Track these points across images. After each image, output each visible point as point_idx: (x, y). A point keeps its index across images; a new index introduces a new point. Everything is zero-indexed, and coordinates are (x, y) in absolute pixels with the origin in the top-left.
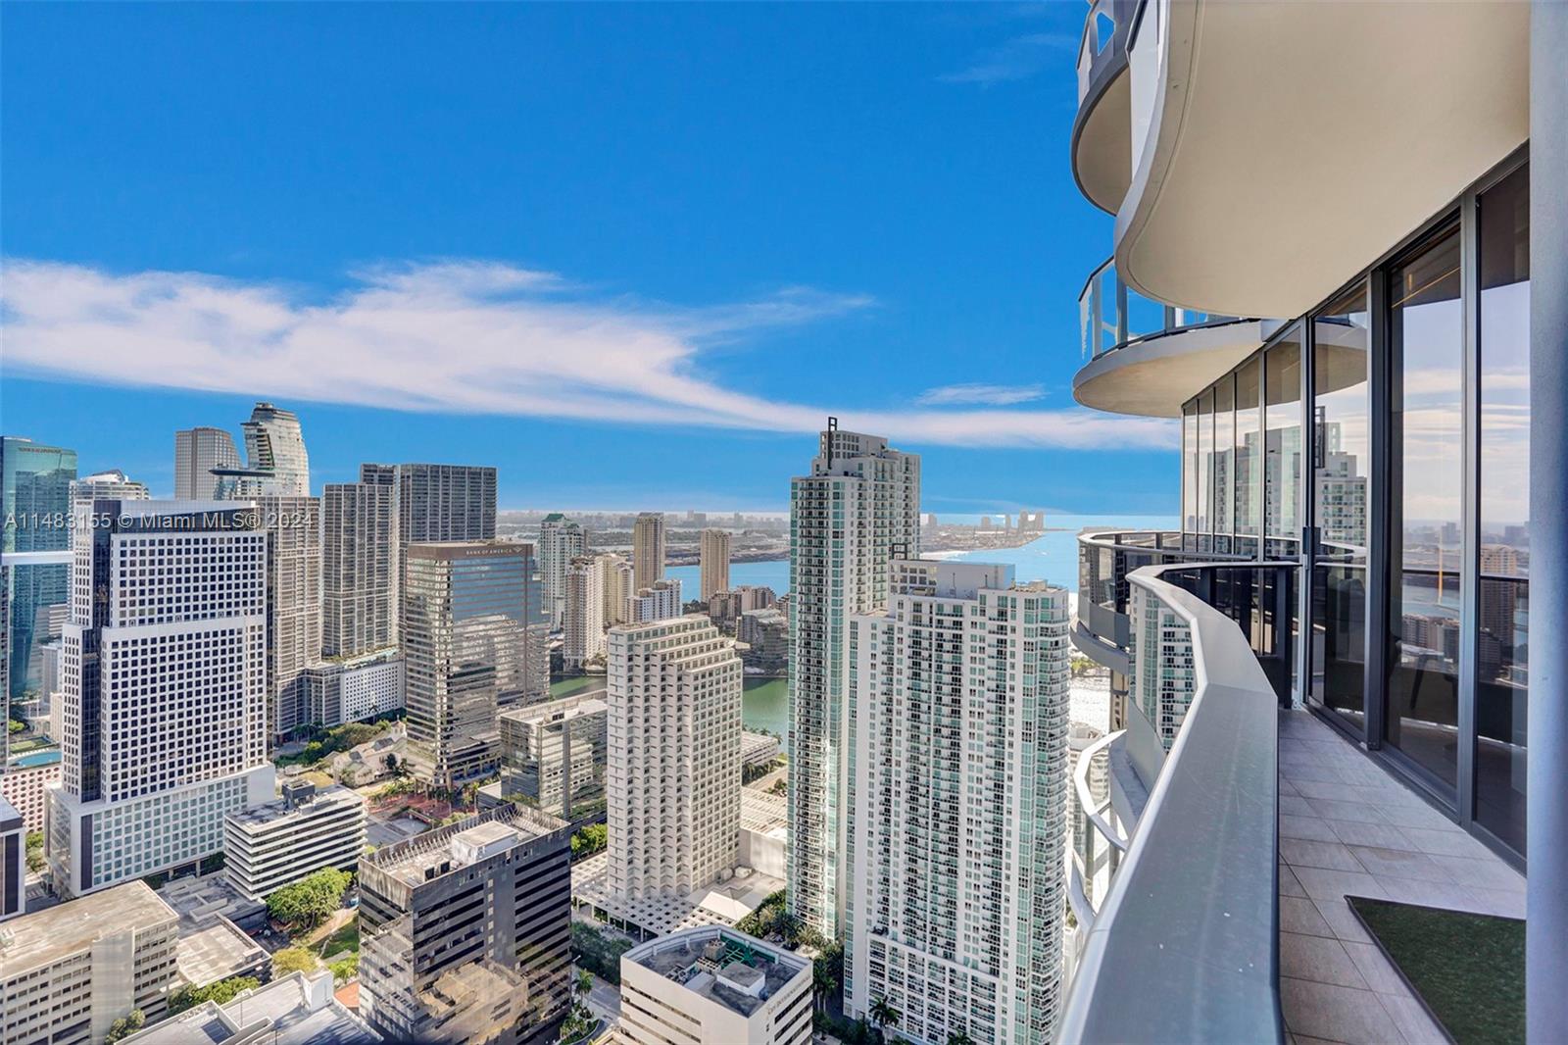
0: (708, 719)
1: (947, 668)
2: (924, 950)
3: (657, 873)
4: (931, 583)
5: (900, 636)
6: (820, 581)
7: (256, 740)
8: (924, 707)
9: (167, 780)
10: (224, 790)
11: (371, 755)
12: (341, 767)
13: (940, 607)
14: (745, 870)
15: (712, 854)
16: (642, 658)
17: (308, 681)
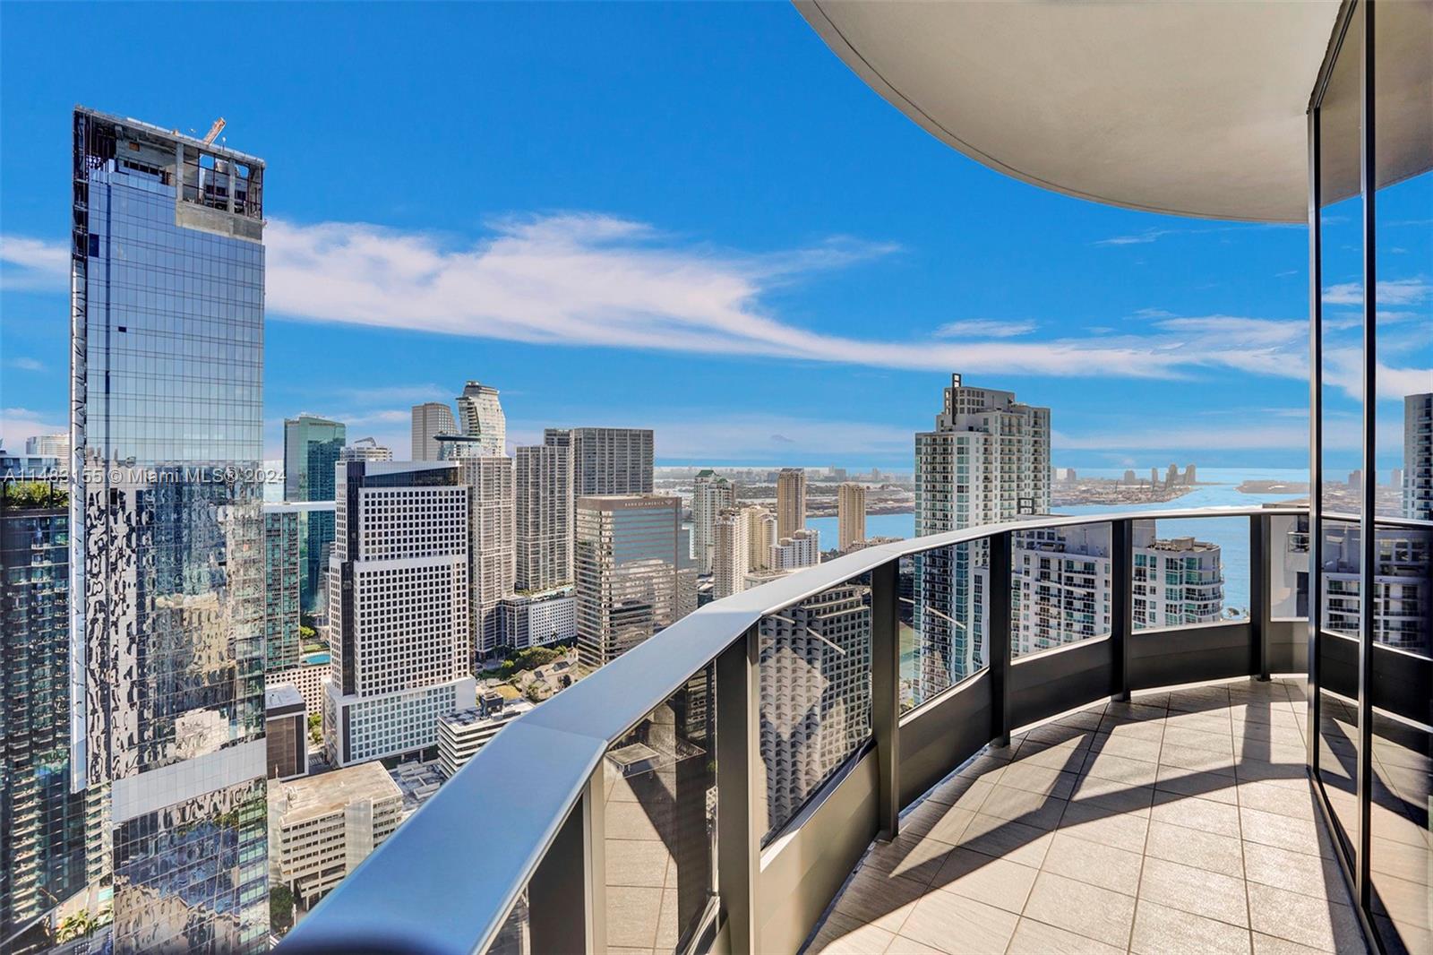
4: (1059, 539)
5: (1027, 590)
7: (462, 657)
9: (399, 684)
10: (439, 695)
11: (551, 675)
12: (528, 683)
13: (1070, 565)
17: (504, 609)
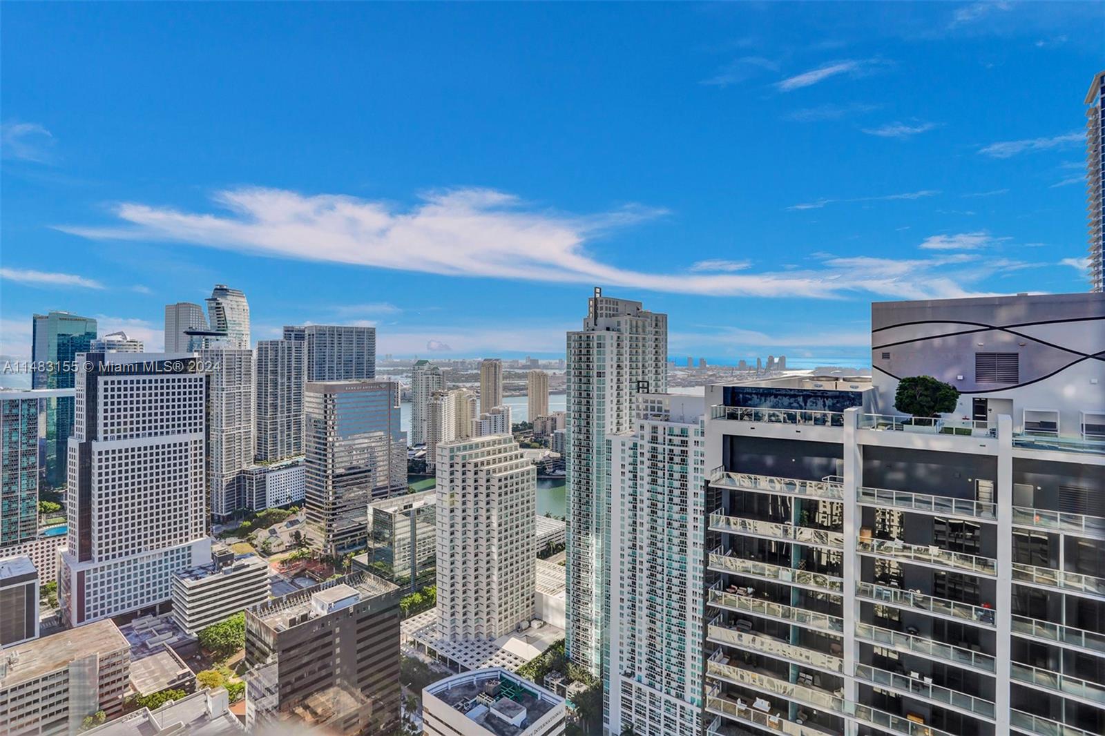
0: (509, 510)
1: (677, 476)
2: (661, 691)
3: (472, 623)
4: (666, 411)
5: (642, 451)
6: (588, 409)
7: (198, 520)
8: (660, 505)
9: (136, 548)
10: (175, 555)
11: (284, 533)
12: (263, 540)
13: (671, 429)
14: (539, 622)
15: (514, 610)
16: (461, 465)
17: (244, 477)
